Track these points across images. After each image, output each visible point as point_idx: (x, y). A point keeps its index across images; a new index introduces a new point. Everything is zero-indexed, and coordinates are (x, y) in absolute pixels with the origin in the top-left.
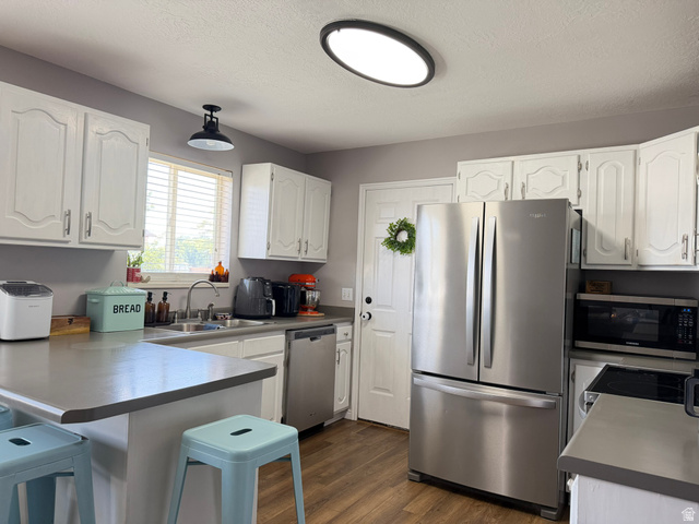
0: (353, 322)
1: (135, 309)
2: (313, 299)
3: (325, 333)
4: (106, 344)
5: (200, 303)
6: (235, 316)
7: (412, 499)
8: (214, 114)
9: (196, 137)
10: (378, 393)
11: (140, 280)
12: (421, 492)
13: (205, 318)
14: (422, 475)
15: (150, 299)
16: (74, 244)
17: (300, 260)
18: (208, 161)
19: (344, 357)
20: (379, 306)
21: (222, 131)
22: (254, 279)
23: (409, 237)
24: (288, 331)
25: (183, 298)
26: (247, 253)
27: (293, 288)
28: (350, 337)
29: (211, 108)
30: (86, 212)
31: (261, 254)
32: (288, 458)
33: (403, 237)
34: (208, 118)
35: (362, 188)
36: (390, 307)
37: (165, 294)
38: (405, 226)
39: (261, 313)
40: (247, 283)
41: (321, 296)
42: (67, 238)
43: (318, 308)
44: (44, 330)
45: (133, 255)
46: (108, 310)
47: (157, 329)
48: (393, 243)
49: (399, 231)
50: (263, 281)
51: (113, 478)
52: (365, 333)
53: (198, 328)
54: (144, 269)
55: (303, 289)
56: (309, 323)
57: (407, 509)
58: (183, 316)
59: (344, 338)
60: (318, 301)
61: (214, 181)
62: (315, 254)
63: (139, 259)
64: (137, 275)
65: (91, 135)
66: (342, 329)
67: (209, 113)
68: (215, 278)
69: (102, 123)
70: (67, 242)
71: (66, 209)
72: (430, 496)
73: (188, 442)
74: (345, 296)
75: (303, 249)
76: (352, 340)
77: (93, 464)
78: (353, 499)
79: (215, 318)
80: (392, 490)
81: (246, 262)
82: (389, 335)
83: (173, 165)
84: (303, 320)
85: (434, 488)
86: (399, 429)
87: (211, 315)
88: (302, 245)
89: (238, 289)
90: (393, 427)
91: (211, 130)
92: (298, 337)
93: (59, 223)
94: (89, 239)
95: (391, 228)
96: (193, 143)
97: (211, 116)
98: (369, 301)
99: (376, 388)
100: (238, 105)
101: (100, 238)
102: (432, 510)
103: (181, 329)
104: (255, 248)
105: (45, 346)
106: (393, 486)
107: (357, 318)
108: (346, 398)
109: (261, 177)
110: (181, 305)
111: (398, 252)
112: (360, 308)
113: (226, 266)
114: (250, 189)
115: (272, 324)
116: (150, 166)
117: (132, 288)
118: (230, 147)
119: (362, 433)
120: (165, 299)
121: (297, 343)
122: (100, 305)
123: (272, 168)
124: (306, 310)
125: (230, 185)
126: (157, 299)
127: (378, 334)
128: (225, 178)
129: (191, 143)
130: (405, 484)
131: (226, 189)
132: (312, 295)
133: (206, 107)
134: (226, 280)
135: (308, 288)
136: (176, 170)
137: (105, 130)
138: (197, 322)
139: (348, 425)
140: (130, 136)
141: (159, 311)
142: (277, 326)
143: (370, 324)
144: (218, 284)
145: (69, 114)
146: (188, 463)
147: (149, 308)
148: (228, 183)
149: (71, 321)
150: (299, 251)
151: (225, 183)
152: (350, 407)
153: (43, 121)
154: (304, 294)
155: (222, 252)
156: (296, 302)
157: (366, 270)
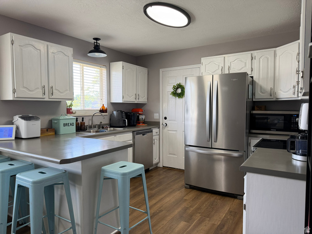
0: (159, 128)
1: (72, 124)
2: (142, 119)
3: (148, 132)
4: (62, 139)
5: (97, 122)
6: (111, 127)
7: (187, 194)
8: (98, 42)
9: (91, 52)
11: (72, 113)
12: (190, 192)
13: (99, 128)
14: (190, 186)
15: (77, 120)
16: (47, 99)
17: (136, 102)
18: (95, 62)
19: (156, 142)
20: (170, 120)
21: (101, 49)
22: (118, 111)
23: (182, 91)
24: (133, 132)
25: (90, 120)
26: (114, 100)
27: (134, 114)
28: (158, 133)
29: (97, 39)
30: (50, 86)
31: (120, 101)
33: (179, 91)
34: (95, 43)
35: (161, 70)
36: (175, 121)
37: (83, 118)
38: (180, 86)
39: (121, 125)
40: (115, 113)
41: (145, 117)
42: (44, 96)
43: (144, 122)
44: (39, 135)
45: (69, 103)
46: (62, 125)
48: (175, 94)
49: (177, 88)
50: (122, 112)
51: (76, 185)
52: (165, 132)
53: (97, 132)
54: (74, 108)
55: (138, 115)
57: (185, 198)
58: (90, 127)
59: (156, 134)
60: (144, 119)
61: (98, 70)
62: (142, 100)
64: (71, 111)
65: (50, 54)
66: (155, 130)
67: (96, 41)
68: (103, 111)
69: (54, 48)
70: (44, 98)
71: (43, 85)
72: (194, 193)
73: (104, 171)
74: (156, 116)
76: (159, 135)
77: (70, 182)
78: (163, 196)
79: (103, 128)
80: (178, 192)
81: (114, 104)
82: (174, 132)
83: (81, 64)
84: (139, 127)
86: (180, 169)
87: (101, 127)
88: (137, 96)
89: (111, 116)
91: (97, 49)
92: (137, 134)
93: (40, 91)
94: (52, 97)
95: (174, 87)
97: (97, 43)
98: (166, 118)
99: (170, 154)
100: (108, 37)
101: (57, 96)
102: (195, 198)
103: (90, 132)
104: (118, 98)
105: (39, 141)
106: (179, 190)
107: (161, 126)
108: (157, 158)
109: (118, 68)
110: (89, 122)
111: (177, 98)
112: (162, 121)
113: (106, 106)
115: (126, 129)
116: (74, 65)
117: (70, 116)
118: (105, 55)
119: (164, 171)
120: (83, 120)
121: (137, 137)
122: (58, 123)
123: (123, 64)
124: (139, 123)
125: (105, 71)
126: (80, 121)
127: (170, 132)
128: (103, 69)
129: (89, 55)
130: (184, 189)
131: (104, 73)
132: (142, 117)
133: (94, 39)
134: (106, 112)
135: (140, 114)
136: (83, 66)
137: (55, 51)
138: (96, 129)
139: (159, 169)
140: (65, 53)
141: (81, 125)
142: (128, 130)
143: (166, 128)
144: (103, 114)
145: (41, 45)
146: (104, 179)
147: (77, 124)
148: (104, 71)
149: (47, 130)
150: (136, 99)
151: (103, 71)
152: (159, 162)
153: (31, 49)
154: (138, 117)
155: (104, 100)
156: (135, 120)
157: (164, 106)
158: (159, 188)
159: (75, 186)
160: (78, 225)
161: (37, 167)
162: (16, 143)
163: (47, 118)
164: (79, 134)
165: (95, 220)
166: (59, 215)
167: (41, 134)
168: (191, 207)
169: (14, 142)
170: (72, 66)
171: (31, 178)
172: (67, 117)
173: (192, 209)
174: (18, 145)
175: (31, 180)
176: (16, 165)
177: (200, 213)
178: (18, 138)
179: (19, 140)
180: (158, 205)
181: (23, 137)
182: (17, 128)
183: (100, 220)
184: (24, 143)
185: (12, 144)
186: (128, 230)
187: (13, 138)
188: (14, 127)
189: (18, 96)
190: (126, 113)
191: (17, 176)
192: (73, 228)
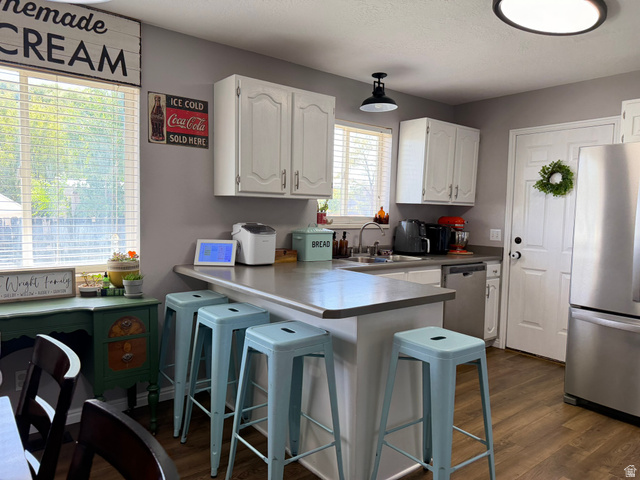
0: (501, 261)
1: (326, 244)
2: (463, 239)
3: (477, 269)
4: (309, 270)
5: (368, 241)
6: (395, 252)
7: (570, 418)
8: (382, 80)
9: (367, 102)
10: (526, 325)
11: (326, 222)
12: (577, 414)
13: (372, 254)
14: (578, 399)
15: (334, 237)
16: (288, 196)
17: (450, 204)
18: (373, 122)
19: (493, 292)
20: (528, 246)
21: (387, 95)
22: (411, 221)
23: (563, 179)
24: (443, 267)
25: (356, 236)
26: (403, 199)
27: (444, 228)
28: (498, 274)
29: (379, 75)
30: (295, 171)
31: (418, 200)
32: (478, 362)
33: (557, 179)
34: (377, 84)
35: (512, 133)
36: (542, 247)
37: (345, 233)
38: (558, 168)
39: (417, 250)
40: (404, 224)
41: (470, 236)
42: (284, 191)
43: (466, 247)
44: (272, 260)
45: (321, 202)
46: (309, 245)
47: (340, 260)
48: (545, 185)
49: (552, 173)
50: (419, 223)
51: (345, 362)
52: (514, 271)
53: (369, 261)
54: (329, 213)
55: (453, 230)
56: (458, 260)
57: (567, 425)
58: (357, 251)
59: (493, 275)
60: (467, 241)
61: (375, 138)
62: (465, 198)
63: (326, 207)
64: (324, 218)
65: (296, 109)
66: (492, 267)
67: (377, 80)
68: (380, 220)
69: (303, 97)
70: (283, 194)
71: (282, 169)
72: (586, 419)
73: (399, 341)
74: (494, 235)
75: (454, 194)
76: (501, 277)
77: (334, 355)
78: (511, 412)
79: (379, 254)
80: (549, 409)
81: (402, 207)
82: (540, 274)
83: (346, 128)
84: (452, 258)
85: (592, 412)
86: (549, 359)
87: (376, 251)
88: (453, 190)
89: (397, 230)
90: (542, 357)
91: (379, 95)
92: (452, 272)
93: (278, 180)
94: (298, 192)
95: (543, 170)
96: (364, 108)
97: (379, 83)
98: (518, 241)
99: (524, 322)
100: (401, 70)
101: (304, 190)
102: (592, 429)
103: (356, 260)
104: (412, 193)
105: (272, 270)
106: (549, 405)
107: (506, 257)
108: (494, 329)
109: (417, 133)
110: (354, 242)
111: (551, 195)
112: (508, 246)
113: (386, 211)
114: (407, 143)
115: (428, 260)
116: (336, 131)
117: (323, 229)
118: (395, 107)
119: (510, 359)
120: (344, 237)
121: (451, 277)
122: (303, 241)
123: (428, 123)
124: (455, 249)
125: (390, 140)
126: (339, 238)
127: (527, 272)
128: (385, 135)
129: (363, 108)
130: (561, 405)
131: (386, 144)
132: (462, 236)
133: (375, 75)
134: (387, 223)
135: (457, 229)
136: (349, 131)
137: (306, 105)
138: (366, 256)
139: (496, 352)
140: (322, 107)
141: (341, 246)
142: (433, 261)
143: (519, 262)
144: (383, 226)
145: (282, 94)
146: (400, 358)
147: (335, 244)
148: (388, 139)
149: (285, 252)
150: (450, 195)
151: (386, 140)
152: (498, 337)
153: (266, 102)
154: (453, 234)
155: (383, 198)
156: (447, 241)
157: (516, 212)
158: (500, 393)
159: (342, 363)
160: (345, 441)
161: (274, 318)
162: (237, 272)
163: (283, 231)
164: (336, 263)
165: (377, 437)
166: (309, 414)
167: (277, 257)
168: (583, 447)
169: (233, 270)
170: (333, 133)
171: (272, 339)
172: (317, 230)
173: (586, 454)
174: (239, 275)
175: (272, 342)
176: (242, 312)
177: (608, 467)
178: (240, 264)
179: (241, 268)
180: (502, 431)
181: (248, 263)
182: (239, 246)
183: (387, 438)
184: (248, 272)
185: (229, 272)
186: (449, 470)
187: (233, 263)
188: (234, 243)
189: (244, 190)
190: (427, 226)
191: (247, 331)
192: (337, 444)
